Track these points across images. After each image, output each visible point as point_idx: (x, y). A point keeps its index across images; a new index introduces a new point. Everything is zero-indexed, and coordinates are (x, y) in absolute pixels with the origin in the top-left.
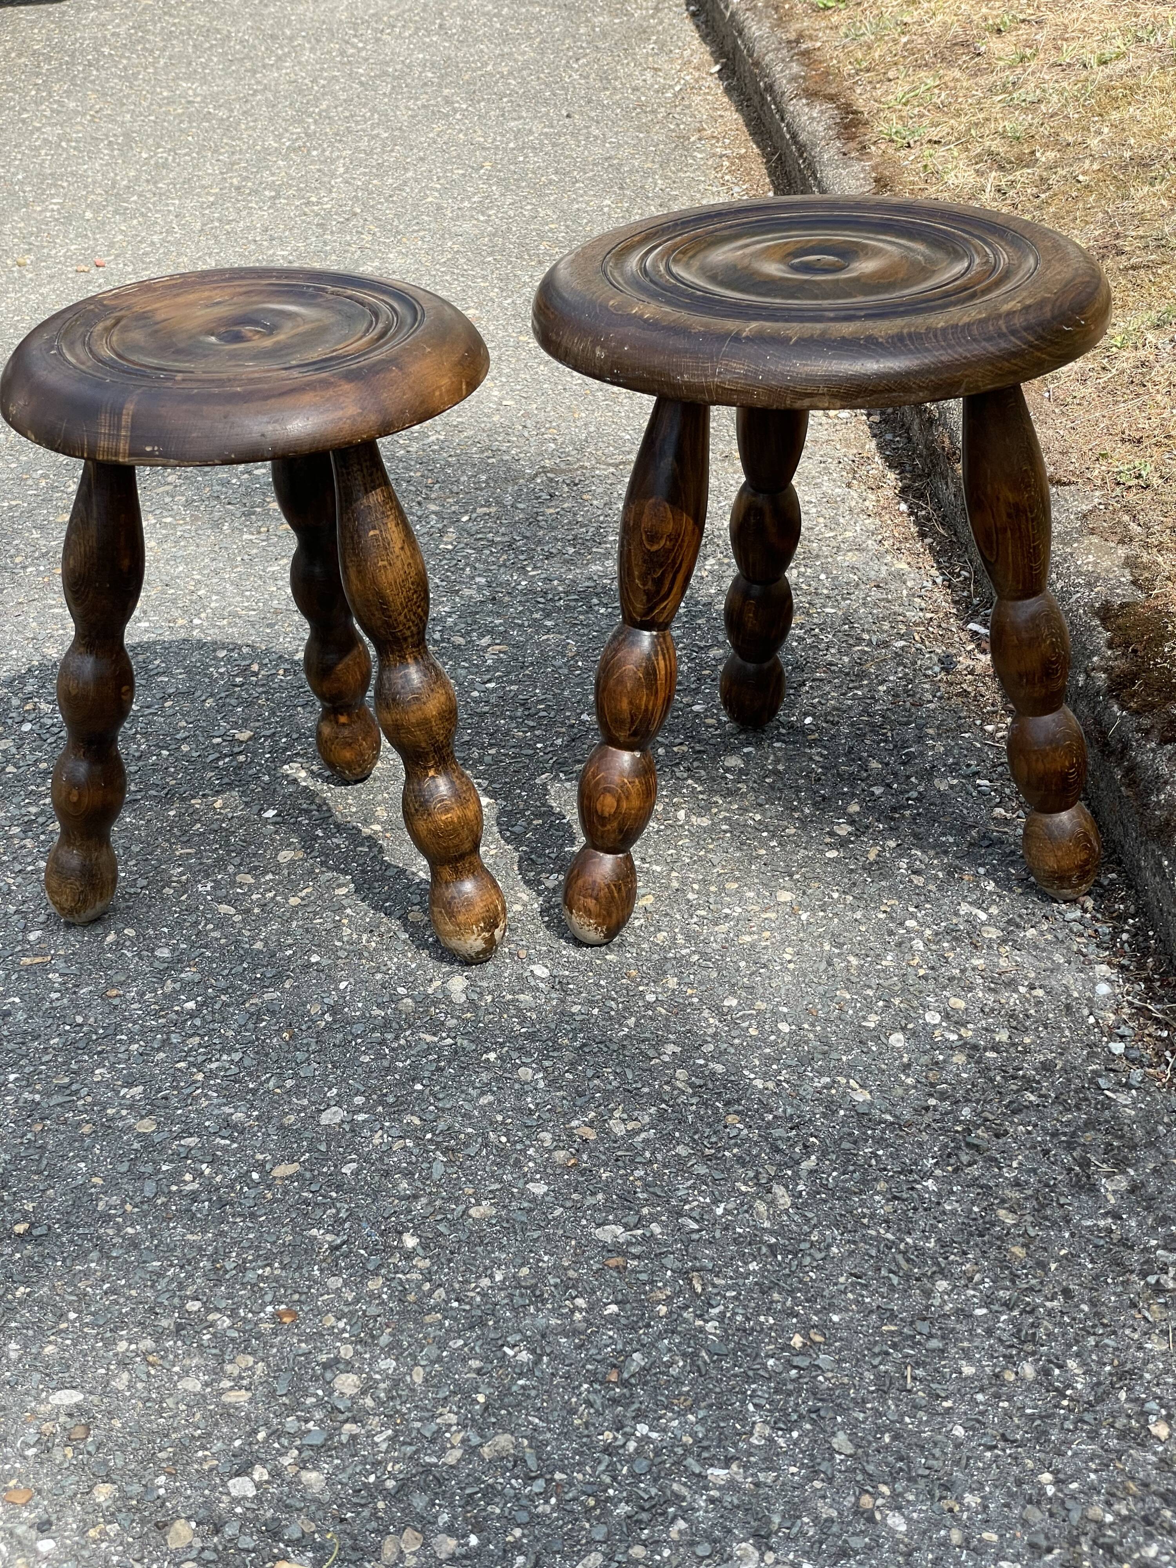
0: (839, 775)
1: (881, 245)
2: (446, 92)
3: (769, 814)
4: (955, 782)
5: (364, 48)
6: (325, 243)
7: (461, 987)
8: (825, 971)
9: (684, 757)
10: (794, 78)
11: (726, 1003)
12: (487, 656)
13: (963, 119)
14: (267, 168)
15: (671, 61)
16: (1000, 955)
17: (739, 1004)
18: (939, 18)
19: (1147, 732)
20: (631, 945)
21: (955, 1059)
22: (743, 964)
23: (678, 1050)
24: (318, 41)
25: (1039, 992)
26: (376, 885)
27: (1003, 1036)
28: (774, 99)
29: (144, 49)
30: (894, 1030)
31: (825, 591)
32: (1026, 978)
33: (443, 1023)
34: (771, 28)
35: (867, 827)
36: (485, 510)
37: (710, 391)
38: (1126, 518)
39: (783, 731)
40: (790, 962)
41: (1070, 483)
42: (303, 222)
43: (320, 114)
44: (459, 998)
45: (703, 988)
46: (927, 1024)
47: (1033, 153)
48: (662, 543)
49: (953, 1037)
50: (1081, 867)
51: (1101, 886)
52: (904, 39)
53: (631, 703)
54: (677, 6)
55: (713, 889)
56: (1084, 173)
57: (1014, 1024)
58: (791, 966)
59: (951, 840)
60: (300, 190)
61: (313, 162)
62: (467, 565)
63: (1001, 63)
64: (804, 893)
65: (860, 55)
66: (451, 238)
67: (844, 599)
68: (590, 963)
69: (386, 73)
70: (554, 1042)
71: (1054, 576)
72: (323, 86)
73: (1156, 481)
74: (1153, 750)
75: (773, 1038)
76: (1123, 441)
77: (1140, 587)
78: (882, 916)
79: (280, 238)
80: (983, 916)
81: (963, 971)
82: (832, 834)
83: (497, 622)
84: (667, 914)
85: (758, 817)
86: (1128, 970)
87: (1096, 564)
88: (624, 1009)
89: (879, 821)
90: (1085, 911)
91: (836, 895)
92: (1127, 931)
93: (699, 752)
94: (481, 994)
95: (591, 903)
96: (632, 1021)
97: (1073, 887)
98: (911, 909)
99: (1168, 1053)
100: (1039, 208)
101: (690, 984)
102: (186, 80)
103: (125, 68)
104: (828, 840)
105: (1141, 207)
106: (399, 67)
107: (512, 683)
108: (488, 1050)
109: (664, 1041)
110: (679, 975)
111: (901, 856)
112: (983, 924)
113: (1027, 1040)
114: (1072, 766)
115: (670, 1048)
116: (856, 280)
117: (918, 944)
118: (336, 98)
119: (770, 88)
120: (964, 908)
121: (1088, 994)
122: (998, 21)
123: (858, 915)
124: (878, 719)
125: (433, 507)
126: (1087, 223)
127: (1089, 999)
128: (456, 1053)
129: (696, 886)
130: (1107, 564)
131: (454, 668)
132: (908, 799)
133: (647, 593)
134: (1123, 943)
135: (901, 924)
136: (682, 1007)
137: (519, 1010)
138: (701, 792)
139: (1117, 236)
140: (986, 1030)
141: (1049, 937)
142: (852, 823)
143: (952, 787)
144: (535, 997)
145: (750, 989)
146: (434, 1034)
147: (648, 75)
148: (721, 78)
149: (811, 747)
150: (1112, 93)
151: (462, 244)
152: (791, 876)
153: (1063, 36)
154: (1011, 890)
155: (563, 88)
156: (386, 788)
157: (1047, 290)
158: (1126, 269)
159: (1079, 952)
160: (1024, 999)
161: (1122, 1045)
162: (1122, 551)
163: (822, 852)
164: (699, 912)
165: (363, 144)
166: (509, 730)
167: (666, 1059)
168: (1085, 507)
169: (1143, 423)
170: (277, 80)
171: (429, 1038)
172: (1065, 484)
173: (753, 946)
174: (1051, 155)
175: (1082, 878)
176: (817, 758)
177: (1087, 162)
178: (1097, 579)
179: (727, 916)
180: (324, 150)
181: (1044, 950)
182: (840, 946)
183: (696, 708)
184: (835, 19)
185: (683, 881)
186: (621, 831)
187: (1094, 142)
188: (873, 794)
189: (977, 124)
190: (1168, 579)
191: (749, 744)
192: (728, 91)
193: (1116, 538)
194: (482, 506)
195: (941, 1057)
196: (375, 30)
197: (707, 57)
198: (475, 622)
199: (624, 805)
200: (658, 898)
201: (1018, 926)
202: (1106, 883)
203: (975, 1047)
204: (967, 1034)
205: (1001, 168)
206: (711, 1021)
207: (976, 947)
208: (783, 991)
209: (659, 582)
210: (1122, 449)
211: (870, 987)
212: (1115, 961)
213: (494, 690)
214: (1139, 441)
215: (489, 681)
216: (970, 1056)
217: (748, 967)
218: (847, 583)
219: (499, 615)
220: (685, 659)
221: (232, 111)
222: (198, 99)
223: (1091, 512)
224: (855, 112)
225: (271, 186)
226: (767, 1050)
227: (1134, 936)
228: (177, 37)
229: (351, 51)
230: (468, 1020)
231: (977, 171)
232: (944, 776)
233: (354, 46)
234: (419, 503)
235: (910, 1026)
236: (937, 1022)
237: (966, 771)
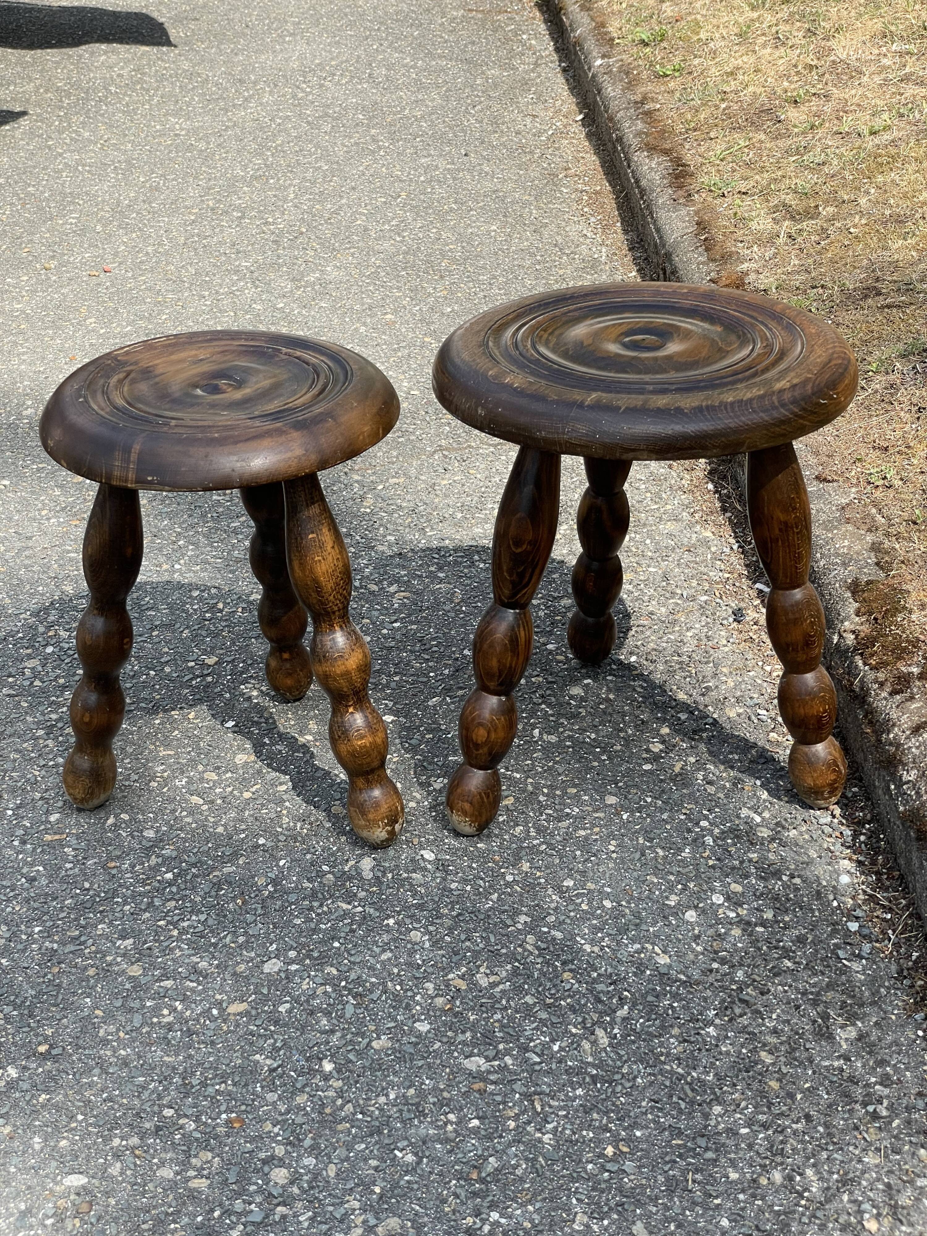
0: (655, 704)
1: (689, 326)
2: (373, 131)
3: (601, 734)
4: (741, 711)
5: (310, 92)
6: (279, 257)
7: (369, 867)
8: (639, 859)
9: (539, 687)
10: (638, 134)
11: (565, 884)
12: (394, 600)
13: (766, 175)
14: (235, 193)
15: (546, 109)
16: (769, 851)
17: (575, 885)
18: (751, 89)
19: (882, 684)
20: (497, 836)
21: (733, 932)
22: (578, 853)
23: (529, 920)
24: (276, 86)
25: (797, 881)
26: (308, 783)
27: (769, 915)
28: (622, 149)
29: (142, 88)
30: (689, 908)
31: (650, 554)
32: (788, 869)
33: (355, 895)
34: (623, 90)
35: (674, 746)
36: (395, 480)
37: (560, 444)
38: (874, 511)
39: (614, 667)
40: (613, 852)
41: (833, 481)
42: (262, 238)
43: (276, 148)
44: (368, 875)
45: (549, 871)
46: (713, 904)
47: (817, 207)
48: (524, 547)
49: (732, 915)
50: (831, 785)
51: (846, 798)
52: (723, 106)
53: (499, 661)
54: (552, 62)
55: (558, 792)
56: (855, 226)
57: (778, 905)
58: (614, 855)
59: (737, 757)
60: (260, 212)
61: (270, 189)
62: (381, 525)
63: (796, 130)
64: (626, 798)
65: (689, 117)
66: (374, 255)
67: (664, 561)
68: (465, 850)
69: (327, 115)
70: (438, 912)
71: (818, 555)
72: (279, 124)
73: (897, 483)
74: (885, 699)
75: (599, 912)
76: (874, 447)
77: (882, 568)
78: (683, 817)
79: (245, 252)
80: (758, 819)
81: (742, 863)
82: (648, 751)
83: (403, 573)
84: (523, 813)
85: (593, 736)
86: (864, 865)
87: (850, 548)
88: (490, 887)
89: (683, 741)
90: (834, 816)
91: (649, 800)
92: (864, 834)
93: (551, 682)
94: (384, 873)
95: (467, 806)
96: (495, 896)
97: (826, 799)
98: (705, 812)
99: (890, 932)
100: (819, 253)
101: (539, 868)
102: (174, 116)
103: (127, 105)
104: (645, 755)
105: (896, 257)
106: (337, 109)
107: (413, 623)
108: (388, 917)
109: (518, 913)
110: (531, 861)
111: (699, 770)
112: (758, 825)
113: (787, 919)
114: (825, 711)
115: (523, 918)
116: (669, 358)
117: (709, 840)
118: (289, 135)
119: (620, 140)
120: (744, 812)
121: (834, 883)
122: (795, 94)
123: (665, 816)
124: (685, 658)
125: (356, 477)
126: (855, 268)
127: (834, 887)
128: (365, 918)
129: (545, 791)
130: (857, 548)
131: (369, 610)
132: (706, 724)
133: (512, 582)
134: (861, 843)
135: (697, 824)
136: (532, 886)
137: (411, 885)
138: (552, 715)
139: (877, 280)
140: (757, 909)
141: (807, 837)
142: (663, 742)
143: (739, 715)
144: (424, 876)
145: (583, 873)
146: (349, 903)
147: (528, 120)
148: (583, 125)
149: (634, 680)
150: (879, 159)
151: (383, 260)
152: (616, 784)
153: (844, 109)
154: (779, 799)
155: (463, 131)
156: (317, 706)
157: (809, 371)
158: (883, 307)
159: (828, 849)
160: (785, 886)
161: (857, 924)
162: (869, 538)
163: (640, 765)
164: (547, 811)
165: (309, 175)
166: (410, 661)
167: (520, 926)
168: (844, 501)
169: (889, 434)
170: (243, 118)
171: (345, 906)
172: (829, 481)
173: (586, 838)
174: (831, 209)
175: (832, 793)
176: (639, 689)
177: (857, 217)
178: (851, 560)
179: (568, 814)
180: (279, 179)
181: (802, 847)
182: (651, 840)
183: (550, 647)
184: (672, 85)
185: (537, 786)
186: (490, 754)
187: (863, 201)
188: (679, 719)
189: (776, 180)
190: (903, 562)
191: (589, 677)
192: (589, 136)
193: (865, 528)
194: (393, 477)
195: (723, 930)
196: (319, 77)
197: (574, 107)
198: (386, 573)
199: (493, 736)
200: (517, 799)
201: (783, 828)
202: (850, 795)
203: (748, 923)
204: (743, 912)
205: (792, 218)
206: (554, 897)
207: (752, 844)
208: (607, 875)
209: (521, 575)
210: (874, 454)
211: (672, 874)
212: (855, 857)
213: (399, 628)
214: (886, 449)
215: (396, 621)
216: (744, 930)
217: (582, 855)
218: (666, 547)
219: (404, 567)
220: (542, 607)
221: (208, 143)
222: (183, 133)
223: (848, 505)
224: (684, 165)
225: (238, 208)
226: (595, 922)
227: (869, 838)
228: (167, 79)
229: (300, 95)
230: (374, 892)
231: (774, 219)
232: (733, 706)
233: (303, 91)
234: (346, 473)
235: (701, 905)
236: (720, 902)
237: (749, 702)
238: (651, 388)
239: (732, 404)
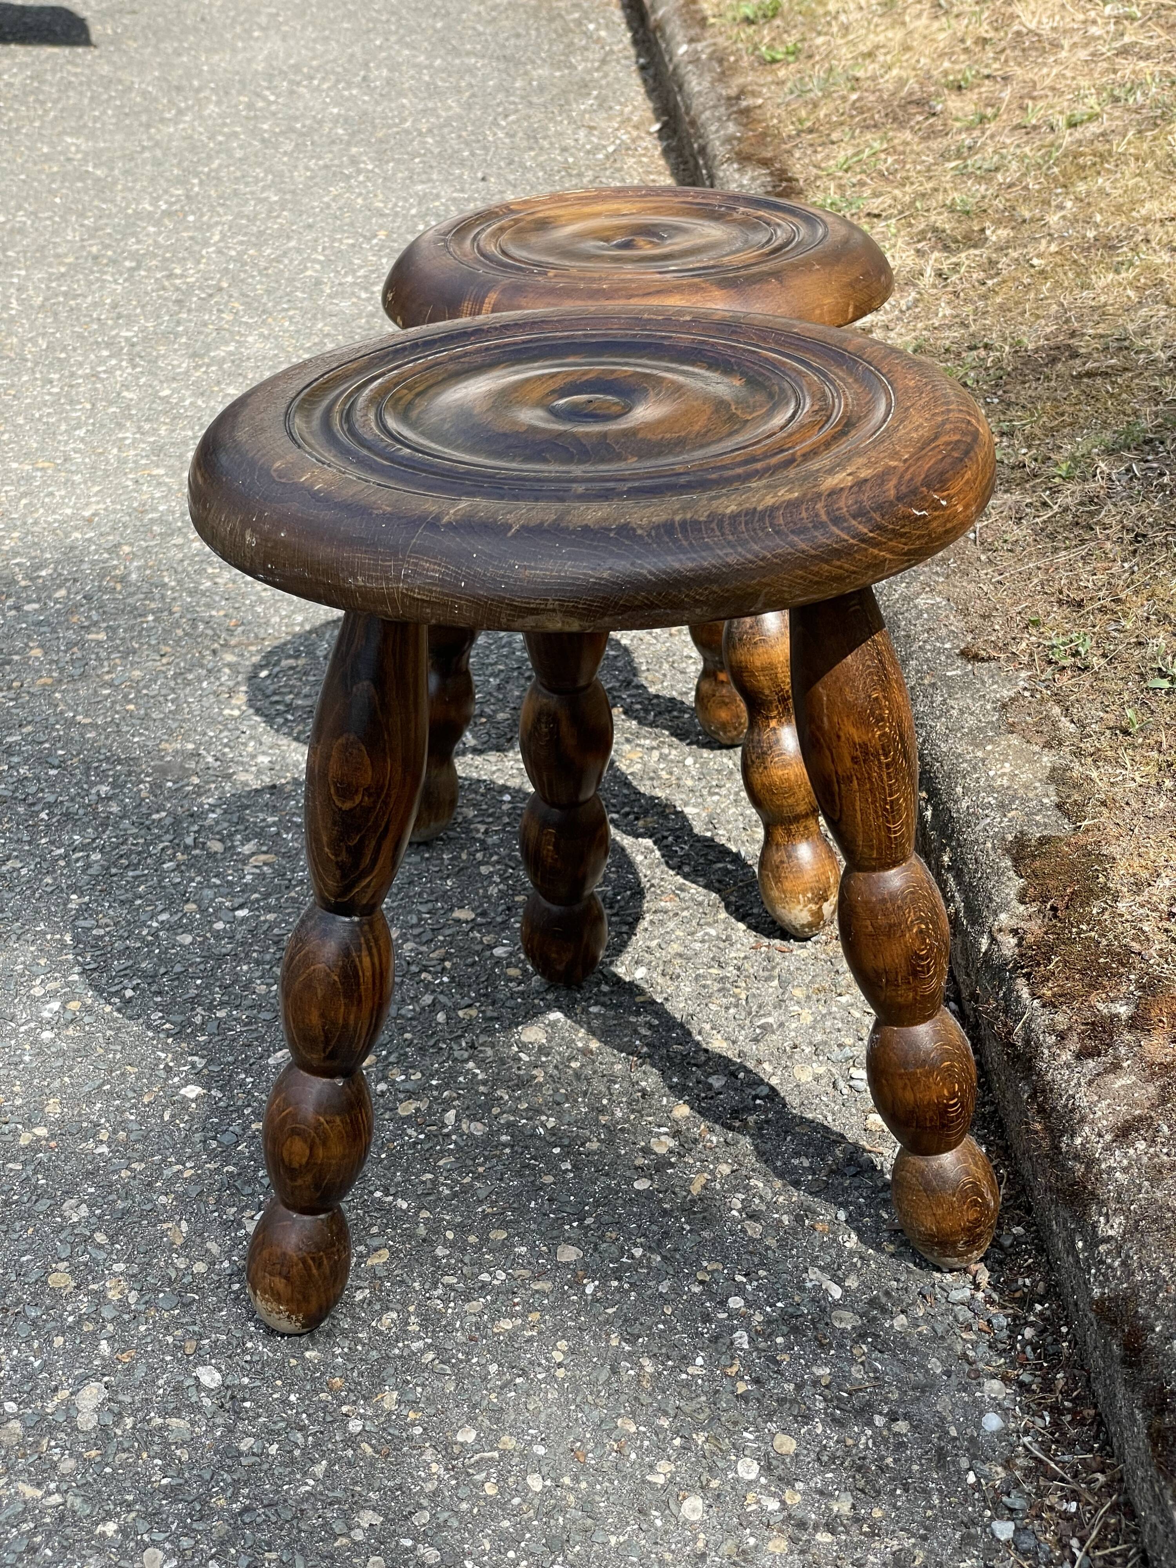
0: (669, 1058)
1: (681, 379)
2: (354, 150)
3: (567, 1119)
4: (821, 1070)
5: (275, 102)
6: (178, 323)
7: (93, 1403)
8: (607, 1382)
9: (469, 1026)
10: (729, 140)
11: (460, 1438)
12: (247, 869)
13: (908, 189)
14: (134, 234)
15: (610, 119)
16: (852, 1361)
17: (478, 1439)
18: (895, 72)
19: (1062, 1036)
20: (344, 1333)
21: (771, 1546)
22: (493, 1368)
23: (378, 1520)
24: (227, 93)
25: (901, 1426)
26: (17, 1225)
27: (843, 1506)
28: (706, 164)
29: (37, 101)
30: (690, 1489)
31: (690, 783)
32: (886, 1401)
33: (54, 1466)
34: (712, 83)
35: (695, 1141)
36: (291, 662)
37: (393, 601)
38: (1057, 710)
39: (605, 988)
40: (560, 1365)
41: (989, 659)
42: (159, 297)
43: (208, 175)
44: (87, 1421)
45: (431, 1411)
46: (737, 1480)
47: (983, 230)
48: (358, 799)
49: (773, 1505)
50: (969, 1229)
51: (1001, 1248)
52: (854, 96)
53: (322, 1015)
54: (626, 58)
55: (472, 1239)
56: (1040, 256)
57: (861, 1483)
58: (561, 1373)
59: (806, 1163)
60: (165, 260)
61: (187, 229)
62: (251, 738)
63: (958, 125)
64: (595, 1249)
65: (803, 113)
66: (324, 318)
67: (711, 794)
68: (282, 1364)
69: (292, 130)
70: (205, 1503)
71: (959, 789)
72: (220, 143)
73: (1097, 662)
74: (1068, 1066)
75: (516, 1501)
76: (1060, 602)
77: (1067, 814)
78: (697, 1289)
79: (128, 316)
80: (836, 1292)
81: (799, 1387)
82: (647, 1151)
83: (270, 820)
84: (403, 1282)
85: (551, 1122)
86: (1029, 1391)
87: (1013, 776)
88: (316, 1445)
89: (711, 1131)
90: (977, 1287)
91: (638, 1252)
92: (1032, 1324)
93: (492, 1019)
94: (120, 1415)
95: (280, 1283)
96: (319, 1469)
97: (960, 1255)
98: (739, 1278)
99: (1075, 1542)
100: (984, 297)
101: (413, 1404)
102: (71, 134)
103: (10, 122)
104: (640, 1161)
105: (1103, 299)
106: (308, 122)
107: (269, 909)
108: (108, 1516)
109: (358, 1504)
110: (401, 1387)
111: (735, 1189)
112: (836, 1305)
113: (877, 1513)
114: (953, 1095)
115: (368, 1518)
116: (630, 434)
117: (742, 1338)
118: (230, 156)
119: (703, 150)
120: (814, 1276)
121: (971, 1431)
122: (960, 77)
123: (663, 1288)
124: (731, 972)
125: (229, 658)
126: (1038, 317)
127: (972, 1440)
128: (62, 1518)
129: (450, 1235)
130: (1025, 777)
131: (201, 886)
132: (756, 1097)
133: (340, 866)
134: (1026, 1343)
135: (723, 1303)
136: (396, 1444)
137: (166, 1444)
138: (484, 1083)
139: (1073, 335)
140: (821, 1493)
141: (924, 1329)
142: (676, 1134)
143: (817, 1079)
144: (193, 1423)
145: (497, 1413)
146: (39, 1485)
147: (582, 133)
148: (660, 138)
149: (638, 1014)
150: (1081, 161)
151: (335, 326)
152: (581, 1220)
153: (1030, 93)
154: (879, 1249)
155: (484, 148)
156: (71, 1069)
157: (895, 455)
158: (1080, 376)
159: (965, 1356)
160: (879, 1439)
161: (1011, 1526)
162: (1048, 759)
163: (630, 1181)
164: (448, 1280)
165: (249, 209)
166: (251, 981)
167: (358, 1535)
168: (1007, 693)
169: (1087, 580)
170: (171, 137)
171: (30, 1492)
172: (983, 660)
173: (512, 1336)
174: (1004, 233)
175: (973, 1242)
176: (644, 1031)
177: (1044, 242)
178: (1013, 798)
179: (484, 1286)
180: (202, 215)
181: (915, 1352)
182: (632, 1339)
183: (499, 952)
184: (782, 73)
185: (435, 1228)
186: (317, 1187)
187: (1053, 219)
188: (710, 1087)
189: (923, 195)
190: (1104, 803)
191: (560, 1008)
192: (666, 152)
193: (1041, 740)
194: (289, 657)
195: (752, 1541)
196: (292, 82)
197: (649, 114)
198: (242, 820)
199: (320, 1152)
200: (394, 1253)
201: (883, 1310)
202: (1007, 1243)
203: (802, 1525)
204: (794, 1498)
205: (946, 248)
206: (435, 1468)
207: (821, 1345)
208: (543, 1417)
210: (1058, 614)
211: (666, 1414)
212: (1012, 1373)
213: (244, 920)
214: (1080, 605)
215: (241, 907)
216: (794, 1540)
217: (500, 1374)
218: (719, 771)
219: (274, 810)
220: (496, 879)
221: (112, 169)
222: (79, 156)
223: (1012, 699)
224: (790, 180)
225: (133, 255)
226: (506, 1524)
227: (1041, 1332)
228: (74, 88)
229: (260, 104)
230: (90, 1460)
231: (918, 251)
232: (808, 1061)
233: (265, 99)
234: (214, 652)
235: (714, 1484)
236: (752, 1476)
237: (837, 1055)
238: (580, 488)
239: (734, 517)
